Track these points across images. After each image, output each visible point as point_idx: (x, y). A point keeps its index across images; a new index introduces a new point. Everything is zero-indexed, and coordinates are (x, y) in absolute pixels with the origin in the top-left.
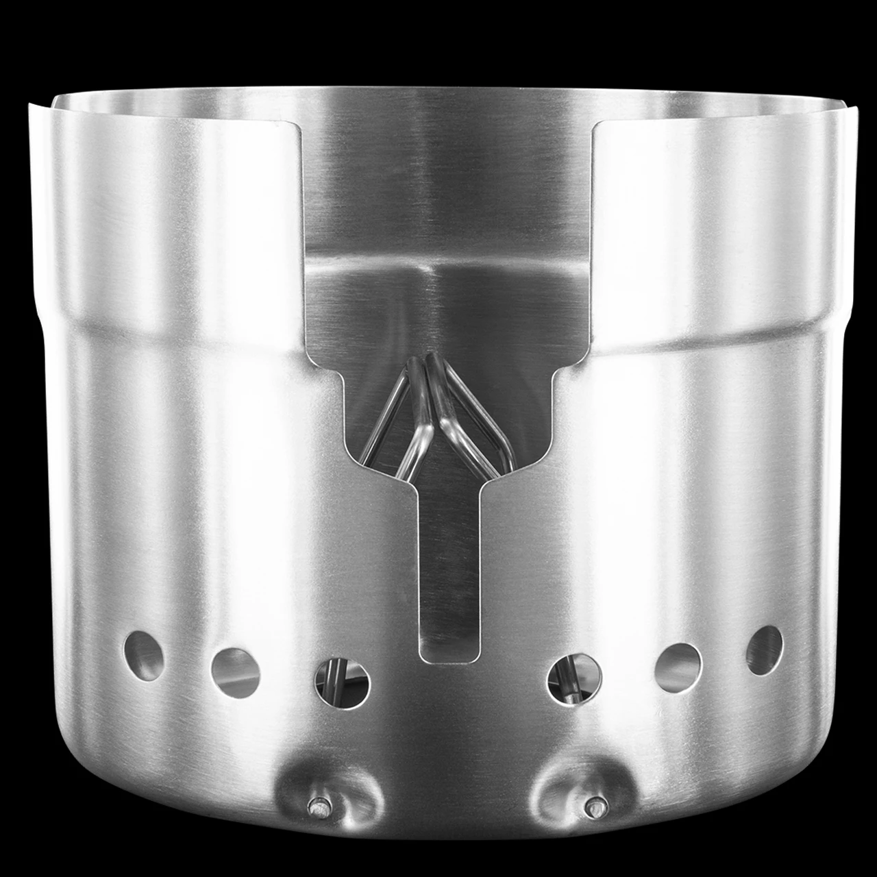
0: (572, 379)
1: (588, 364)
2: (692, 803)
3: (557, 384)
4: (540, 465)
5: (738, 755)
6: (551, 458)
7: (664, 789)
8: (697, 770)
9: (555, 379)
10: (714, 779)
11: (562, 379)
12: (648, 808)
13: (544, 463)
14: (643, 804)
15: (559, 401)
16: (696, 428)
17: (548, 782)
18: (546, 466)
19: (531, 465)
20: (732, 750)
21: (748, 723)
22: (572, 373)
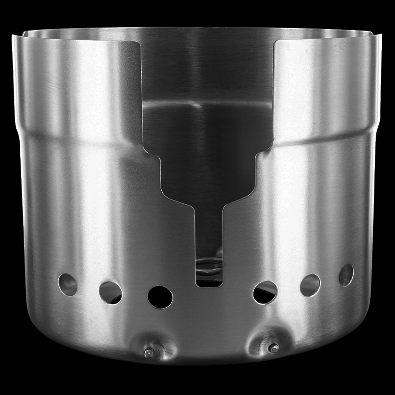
0: (264, 157)
1: (271, 150)
2: (315, 344)
3: (257, 160)
4: (250, 197)
5: (335, 322)
6: (255, 193)
7: (304, 339)
8: (318, 330)
9: (256, 158)
10: (325, 333)
11: (260, 157)
12: (297, 348)
13: (252, 196)
14: (295, 346)
15: (258, 167)
16: (318, 178)
17: (253, 339)
18: (253, 197)
19: (246, 197)
20: (333, 320)
21: (339, 308)
22: (264, 155)
